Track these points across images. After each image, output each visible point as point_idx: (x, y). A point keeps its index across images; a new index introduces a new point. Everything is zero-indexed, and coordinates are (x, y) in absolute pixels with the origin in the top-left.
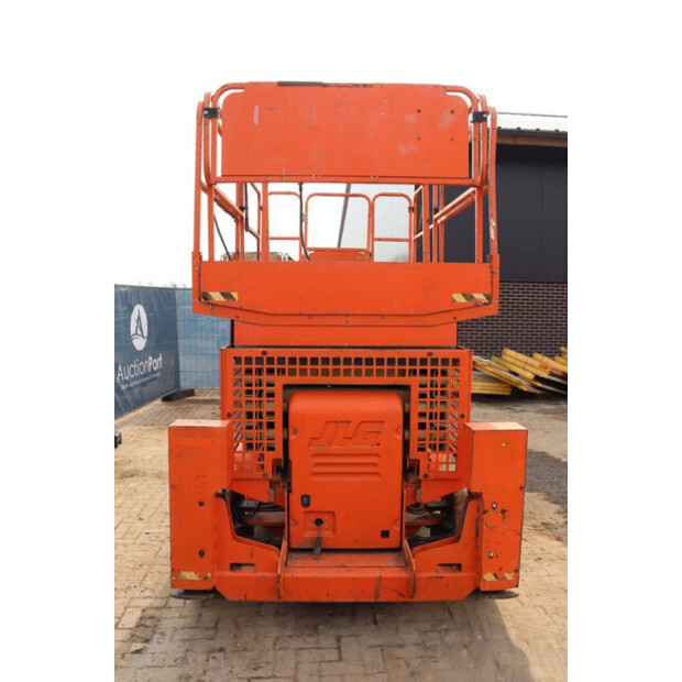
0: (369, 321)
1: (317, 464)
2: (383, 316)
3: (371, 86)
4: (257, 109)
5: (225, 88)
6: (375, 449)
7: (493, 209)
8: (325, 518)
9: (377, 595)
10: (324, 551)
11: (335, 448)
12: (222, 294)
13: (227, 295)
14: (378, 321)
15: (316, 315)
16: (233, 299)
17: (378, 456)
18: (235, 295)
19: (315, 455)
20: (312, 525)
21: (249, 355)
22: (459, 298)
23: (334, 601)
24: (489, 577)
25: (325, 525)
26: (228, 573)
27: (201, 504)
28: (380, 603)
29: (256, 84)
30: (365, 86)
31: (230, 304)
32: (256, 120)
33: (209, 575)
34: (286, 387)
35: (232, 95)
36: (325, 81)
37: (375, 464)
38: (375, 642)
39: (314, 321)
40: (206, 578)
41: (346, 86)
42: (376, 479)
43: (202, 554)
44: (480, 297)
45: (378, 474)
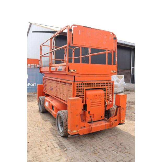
0: (99, 76)
1: (91, 105)
2: (101, 75)
3: (99, 30)
4: (79, 31)
5: (74, 25)
6: (101, 101)
7: (116, 55)
8: (92, 115)
9: (105, 128)
10: (93, 122)
11: (94, 101)
12: (73, 70)
13: (74, 70)
14: (100, 76)
15: (90, 75)
16: (75, 71)
17: (101, 102)
18: (76, 70)
19: (91, 103)
20: (90, 117)
21: (79, 83)
22: (112, 71)
23: (99, 131)
24: (122, 121)
25: (92, 117)
26: (80, 129)
27: (77, 115)
28: (106, 129)
29: (79, 25)
30: (98, 30)
31: (75, 72)
32: (79, 33)
33: (78, 130)
34: (86, 89)
35: (75, 27)
36: (92, 27)
37: (101, 104)
38: (106, 137)
39: (90, 76)
40: (78, 131)
41: (95, 29)
42: (100, 106)
43: (77, 126)
44: (115, 71)
45: (101, 105)
